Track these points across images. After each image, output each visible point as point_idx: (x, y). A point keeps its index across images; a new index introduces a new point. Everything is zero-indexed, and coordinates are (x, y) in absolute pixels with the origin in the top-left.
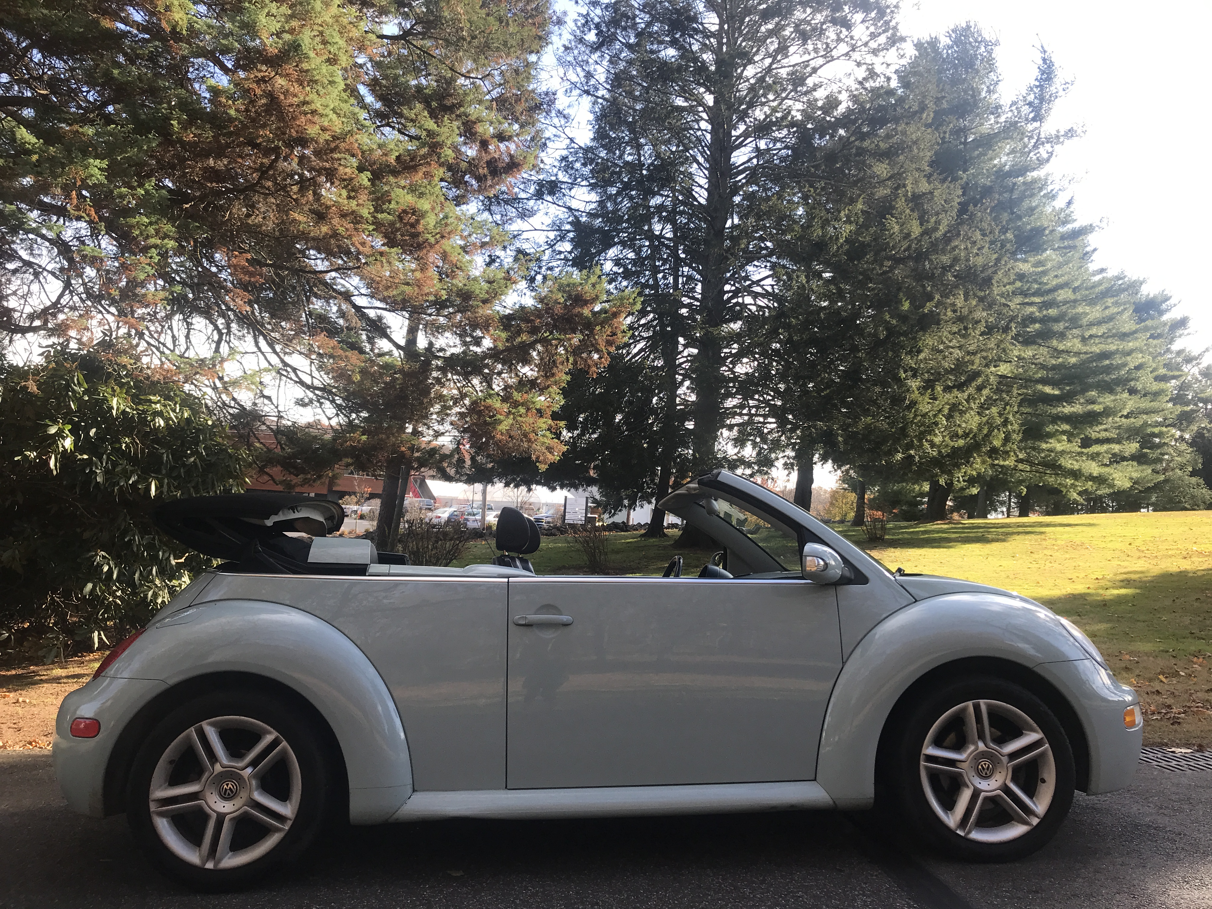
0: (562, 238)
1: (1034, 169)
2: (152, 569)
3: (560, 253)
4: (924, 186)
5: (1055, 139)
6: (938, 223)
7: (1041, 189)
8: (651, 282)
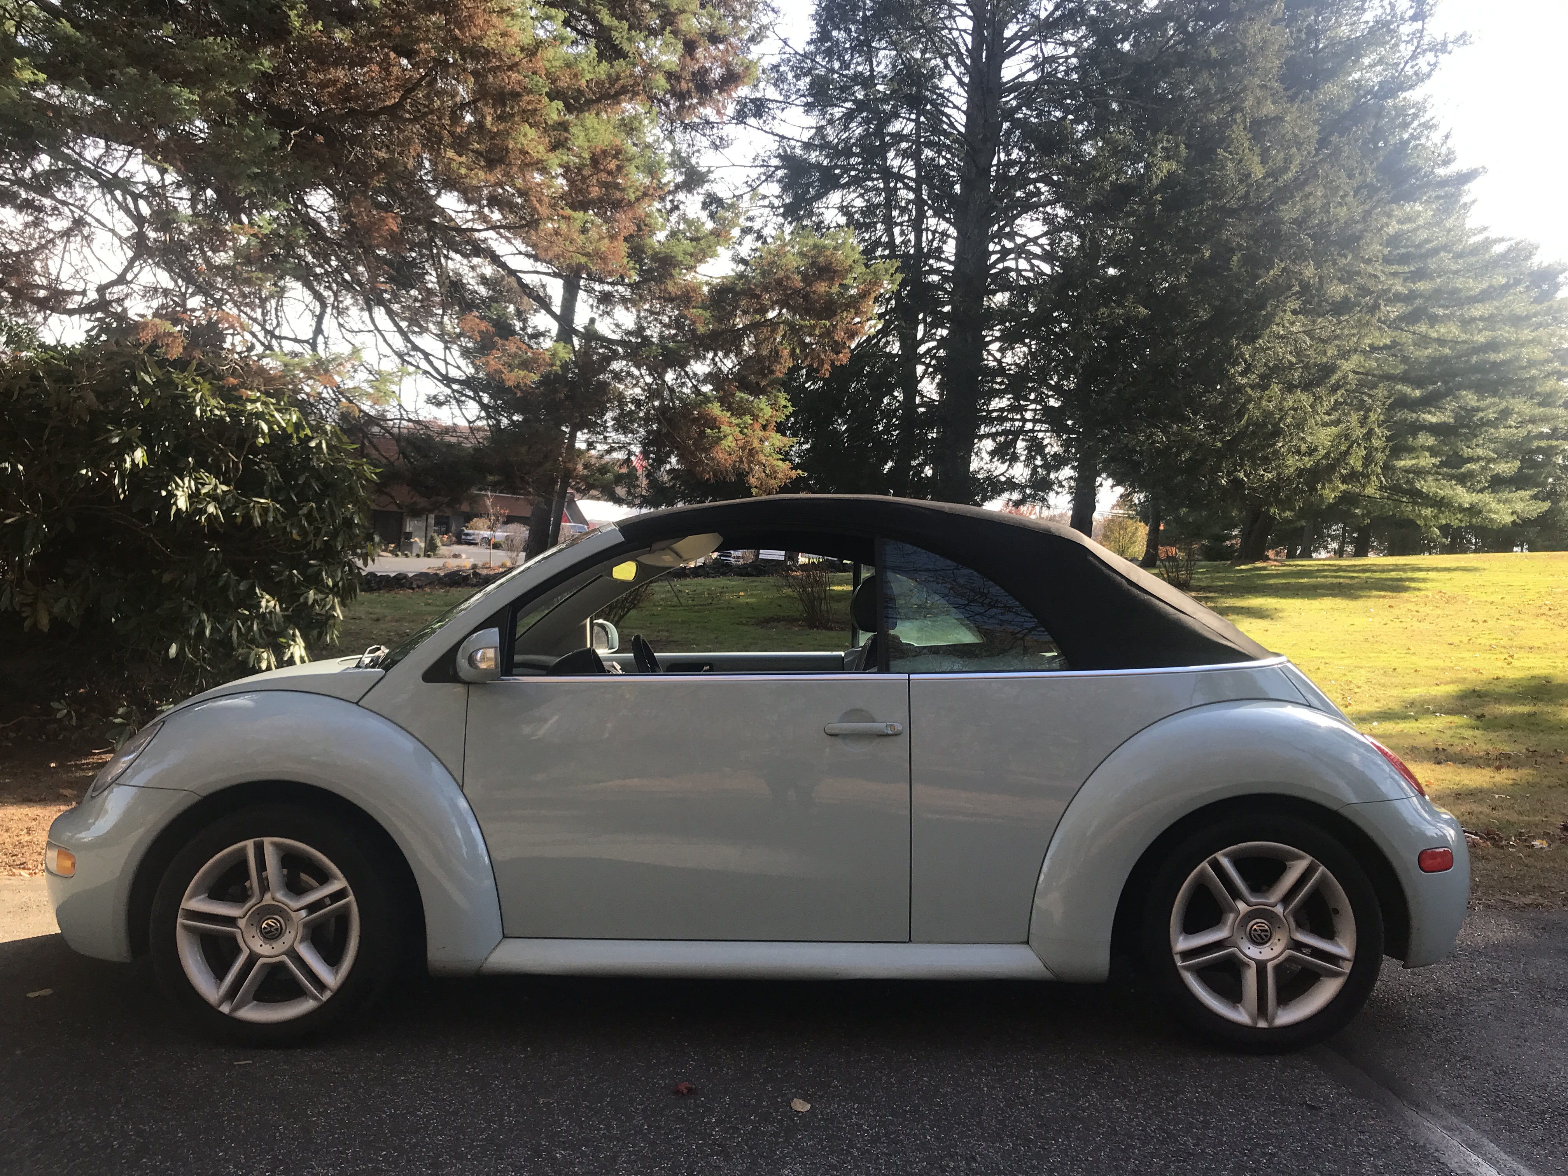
0: (769, 177)
1: (1411, 87)
2: (252, 624)
3: (764, 197)
4: (1269, 109)
5: (1440, 48)
6: (1288, 160)
7: (1415, 116)
8: (885, 239)
